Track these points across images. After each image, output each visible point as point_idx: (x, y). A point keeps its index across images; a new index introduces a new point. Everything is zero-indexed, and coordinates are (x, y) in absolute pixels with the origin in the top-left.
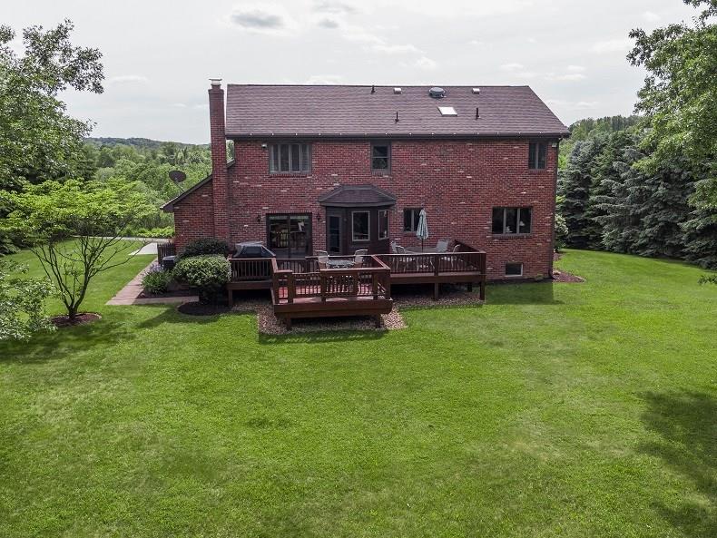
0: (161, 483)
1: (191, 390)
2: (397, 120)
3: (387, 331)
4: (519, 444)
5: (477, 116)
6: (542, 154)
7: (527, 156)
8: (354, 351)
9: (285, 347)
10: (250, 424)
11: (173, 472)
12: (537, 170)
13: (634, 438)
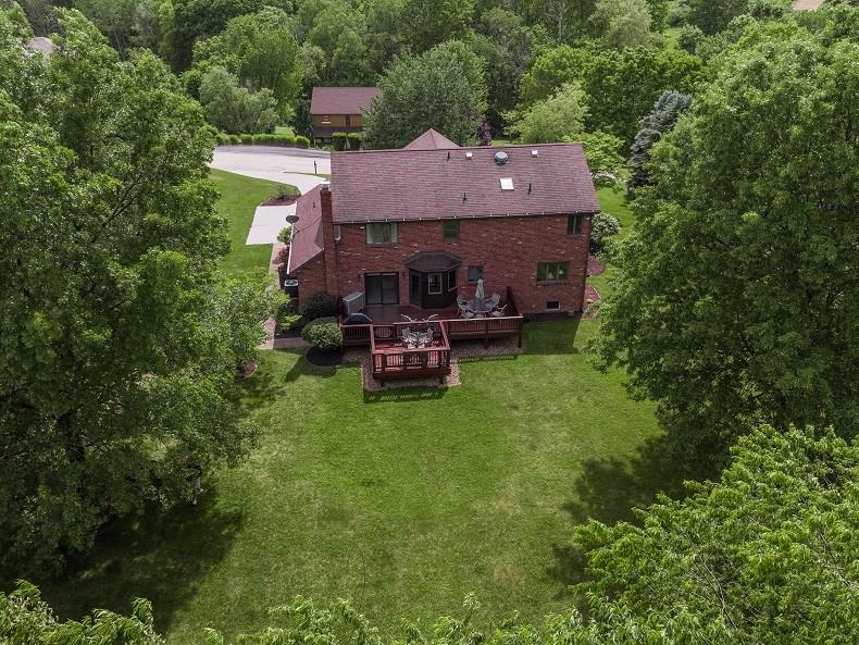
0: (325, 526)
1: (328, 452)
2: (465, 199)
3: (447, 388)
4: (501, 502)
5: (530, 190)
6: (579, 223)
7: (566, 226)
8: (423, 411)
9: (379, 406)
10: (363, 484)
11: (329, 519)
12: (574, 235)
13: (563, 500)
